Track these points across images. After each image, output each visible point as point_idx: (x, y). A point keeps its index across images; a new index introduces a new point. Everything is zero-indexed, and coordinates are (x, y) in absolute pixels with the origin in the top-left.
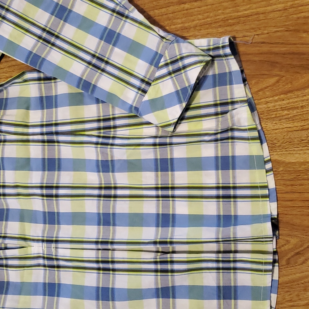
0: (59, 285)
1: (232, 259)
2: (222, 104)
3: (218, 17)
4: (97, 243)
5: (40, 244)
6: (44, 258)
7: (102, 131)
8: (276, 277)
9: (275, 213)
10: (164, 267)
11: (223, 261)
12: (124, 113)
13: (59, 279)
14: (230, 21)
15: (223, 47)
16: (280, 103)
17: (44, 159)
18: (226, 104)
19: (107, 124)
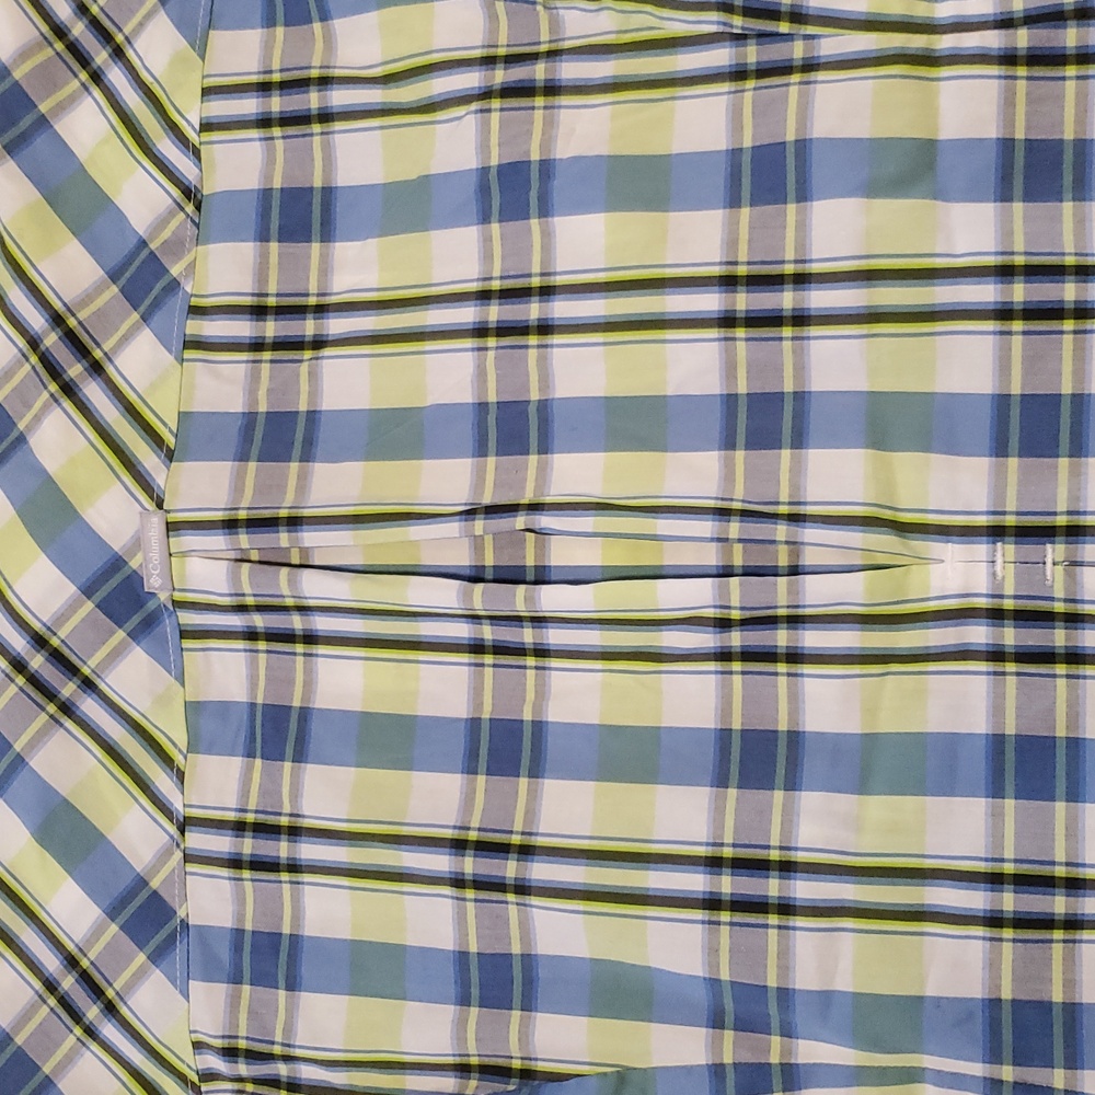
0: (1076, 744)
6: (997, 615)
13: (1076, 717)
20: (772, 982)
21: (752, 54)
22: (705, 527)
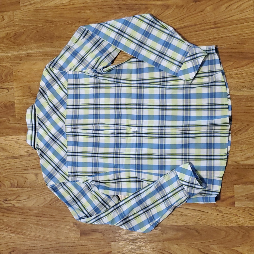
0: (142, 144)
1: (213, 132)
2: (211, 72)
3: (211, 37)
4: (159, 127)
5: (135, 128)
6: (136, 133)
7: (161, 83)
8: (230, 140)
9: (230, 115)
10: (186, 136)
11: (209, 133)
12: (171, 75)
13: (142, 141)
14: (215, 39)
15: (213, 50)
16: (234, 72)
17: (137, 94)
18: (213, 72)
19: (163, 80)
20: (118, 164)
21: (117, 85)
22: (113, 126)
